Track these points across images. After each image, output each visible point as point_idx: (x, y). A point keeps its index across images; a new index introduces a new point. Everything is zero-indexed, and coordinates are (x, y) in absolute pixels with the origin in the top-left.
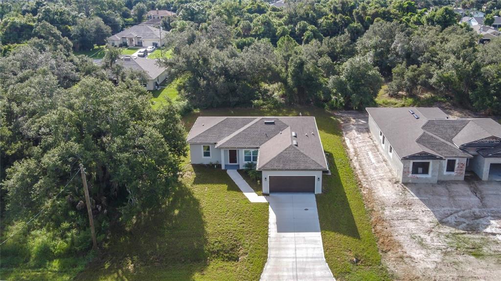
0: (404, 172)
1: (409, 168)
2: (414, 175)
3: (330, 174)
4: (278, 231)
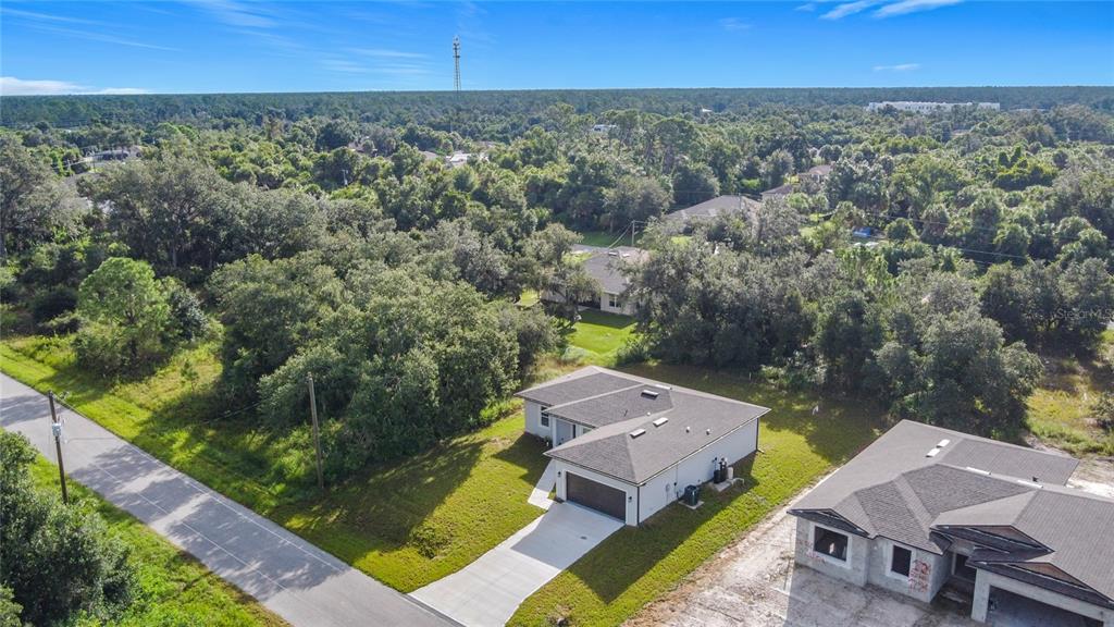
0: (799, 542)
1: (807, 535)
2: (817, 553)
3: (694, 508)
4: (514, 548)
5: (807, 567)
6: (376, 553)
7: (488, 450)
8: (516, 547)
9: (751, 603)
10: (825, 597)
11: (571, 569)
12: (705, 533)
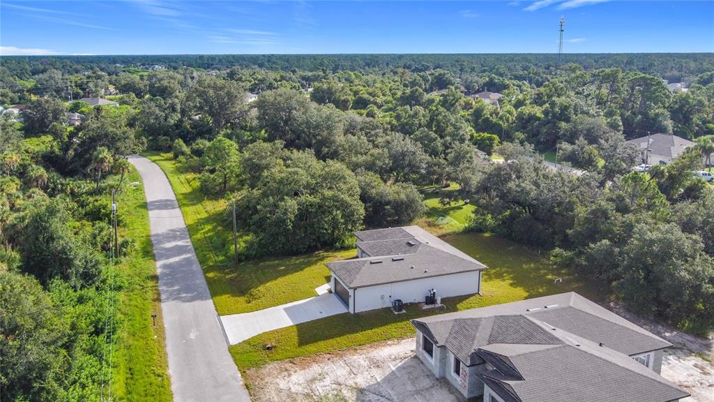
1: (420, 339)
3: (396, 313)
4: (284, 309)
5: (419, 359)
6: (227, 296)
7: (325, 261)
8: (285, 309)
9: (370, 368)
10: (411, 377)
11: (297, 325)
12: (391, 328)
